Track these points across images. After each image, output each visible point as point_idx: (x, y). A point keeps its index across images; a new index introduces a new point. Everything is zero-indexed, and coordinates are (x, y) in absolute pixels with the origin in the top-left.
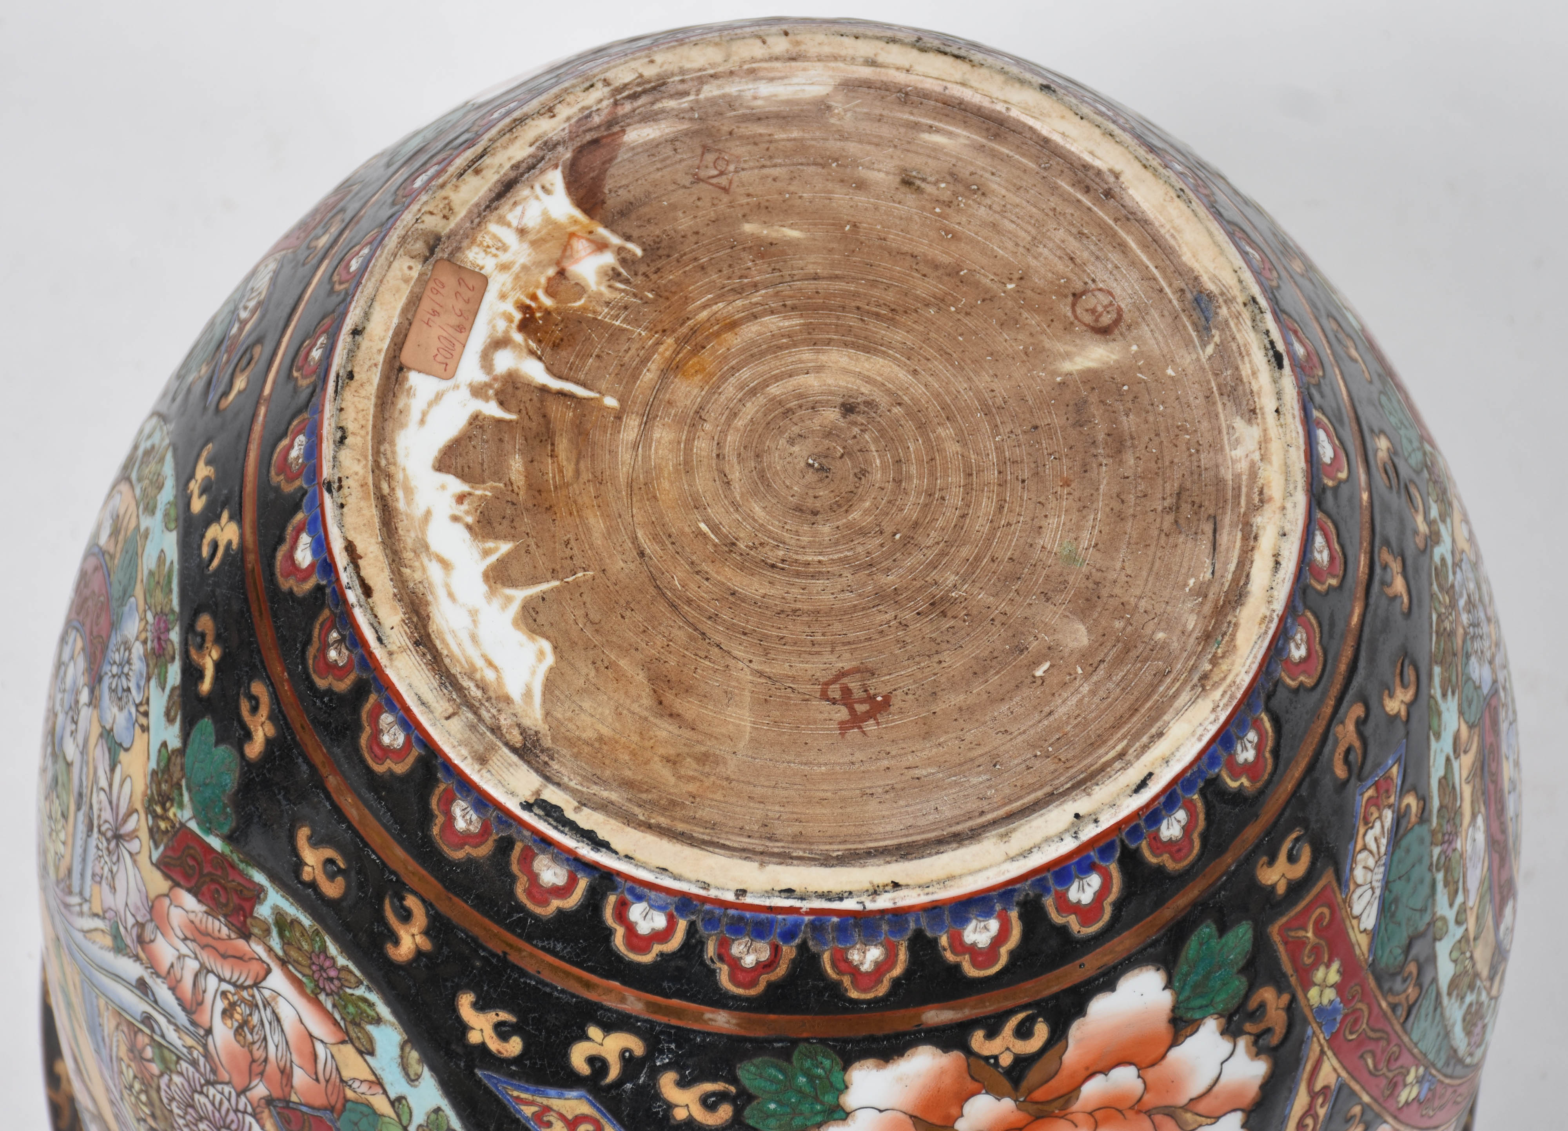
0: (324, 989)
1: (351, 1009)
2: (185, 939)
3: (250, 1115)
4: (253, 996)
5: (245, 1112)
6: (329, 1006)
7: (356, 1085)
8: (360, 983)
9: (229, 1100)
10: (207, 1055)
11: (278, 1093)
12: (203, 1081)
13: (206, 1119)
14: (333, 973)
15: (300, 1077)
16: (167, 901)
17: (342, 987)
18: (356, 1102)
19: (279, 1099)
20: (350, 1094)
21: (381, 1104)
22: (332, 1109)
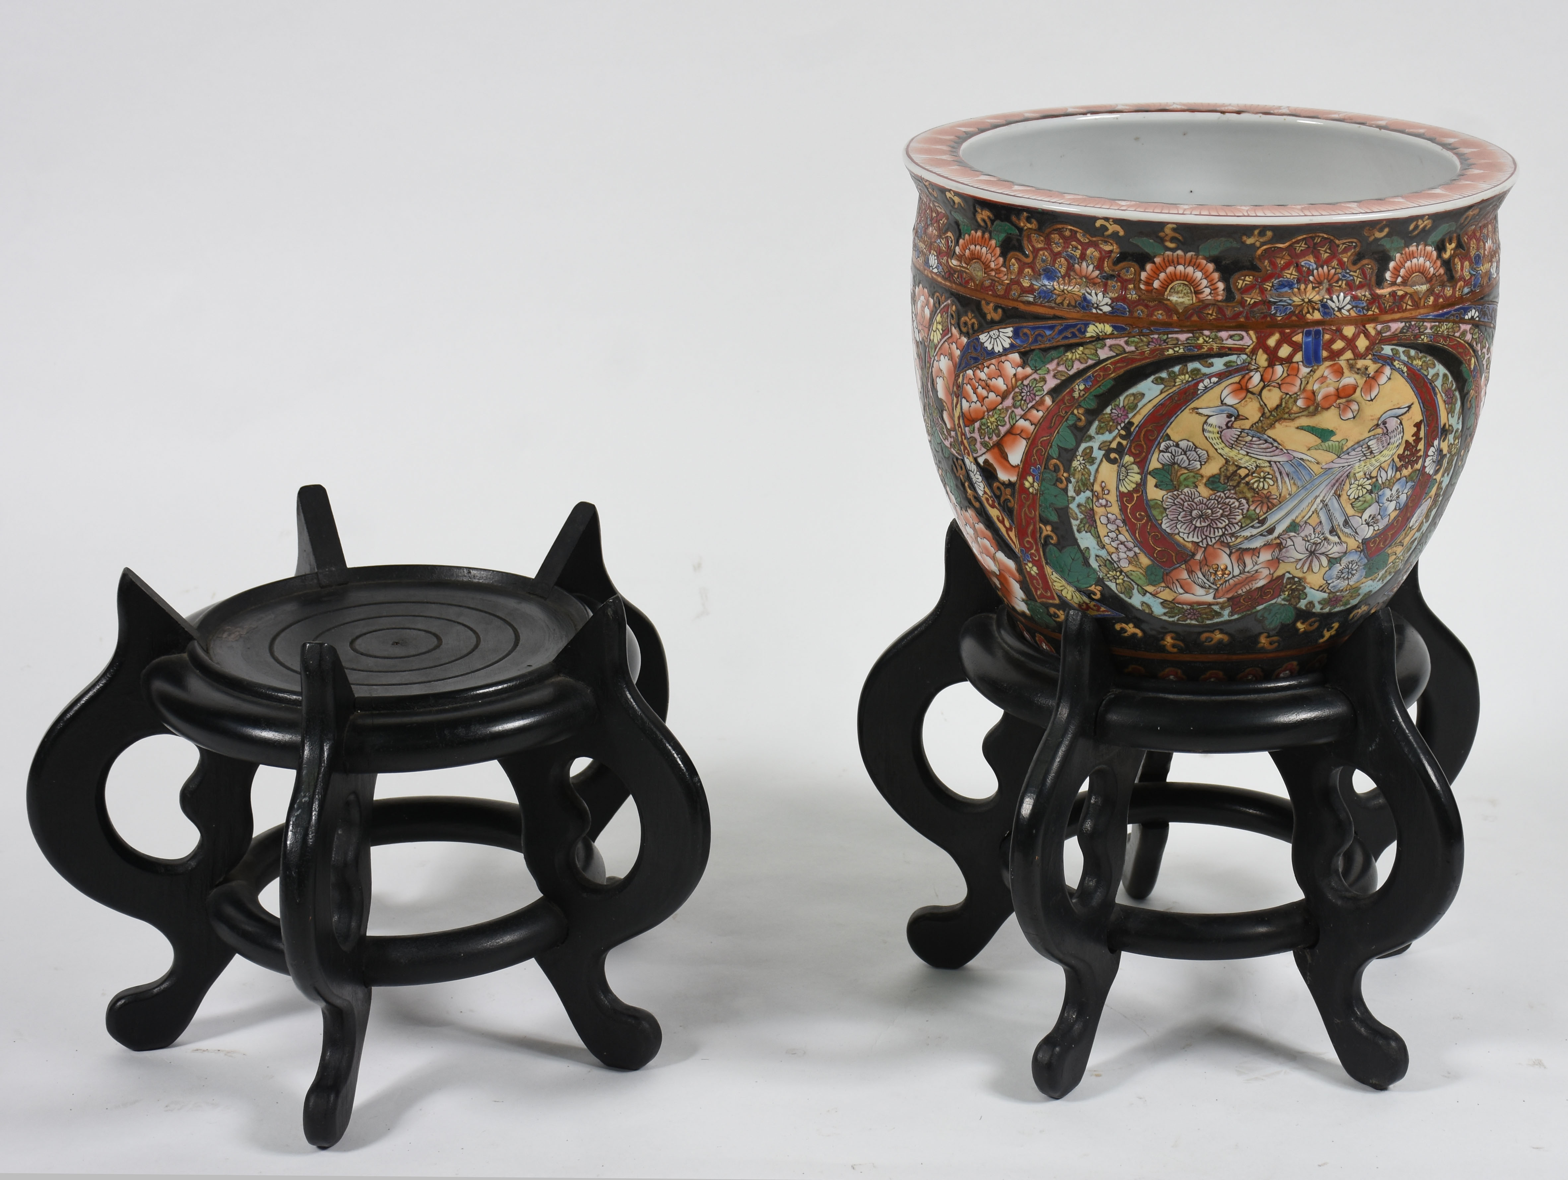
0: (1189, 610)
1: (1176, 611)
2: (1257, 571)
3: (1199, 542)
4: (1216, 585)
5: (1202, 541)
6: (1185, 606)
7: (1162, 589)
8: (1178, 620)
9: (1211, 538)
10: (1228, 545)
11: (1191, 562)
12: (1226, 532)
13: (1219, 518)
14: (1189, 616)
15: (1185, 575)
16: (1271, 572)
17: (1184, 615)
18: (1159, 583)
19: (1189, 560)
20: (1163, 585)
21: (1150, 589)
22: (1167, 574)
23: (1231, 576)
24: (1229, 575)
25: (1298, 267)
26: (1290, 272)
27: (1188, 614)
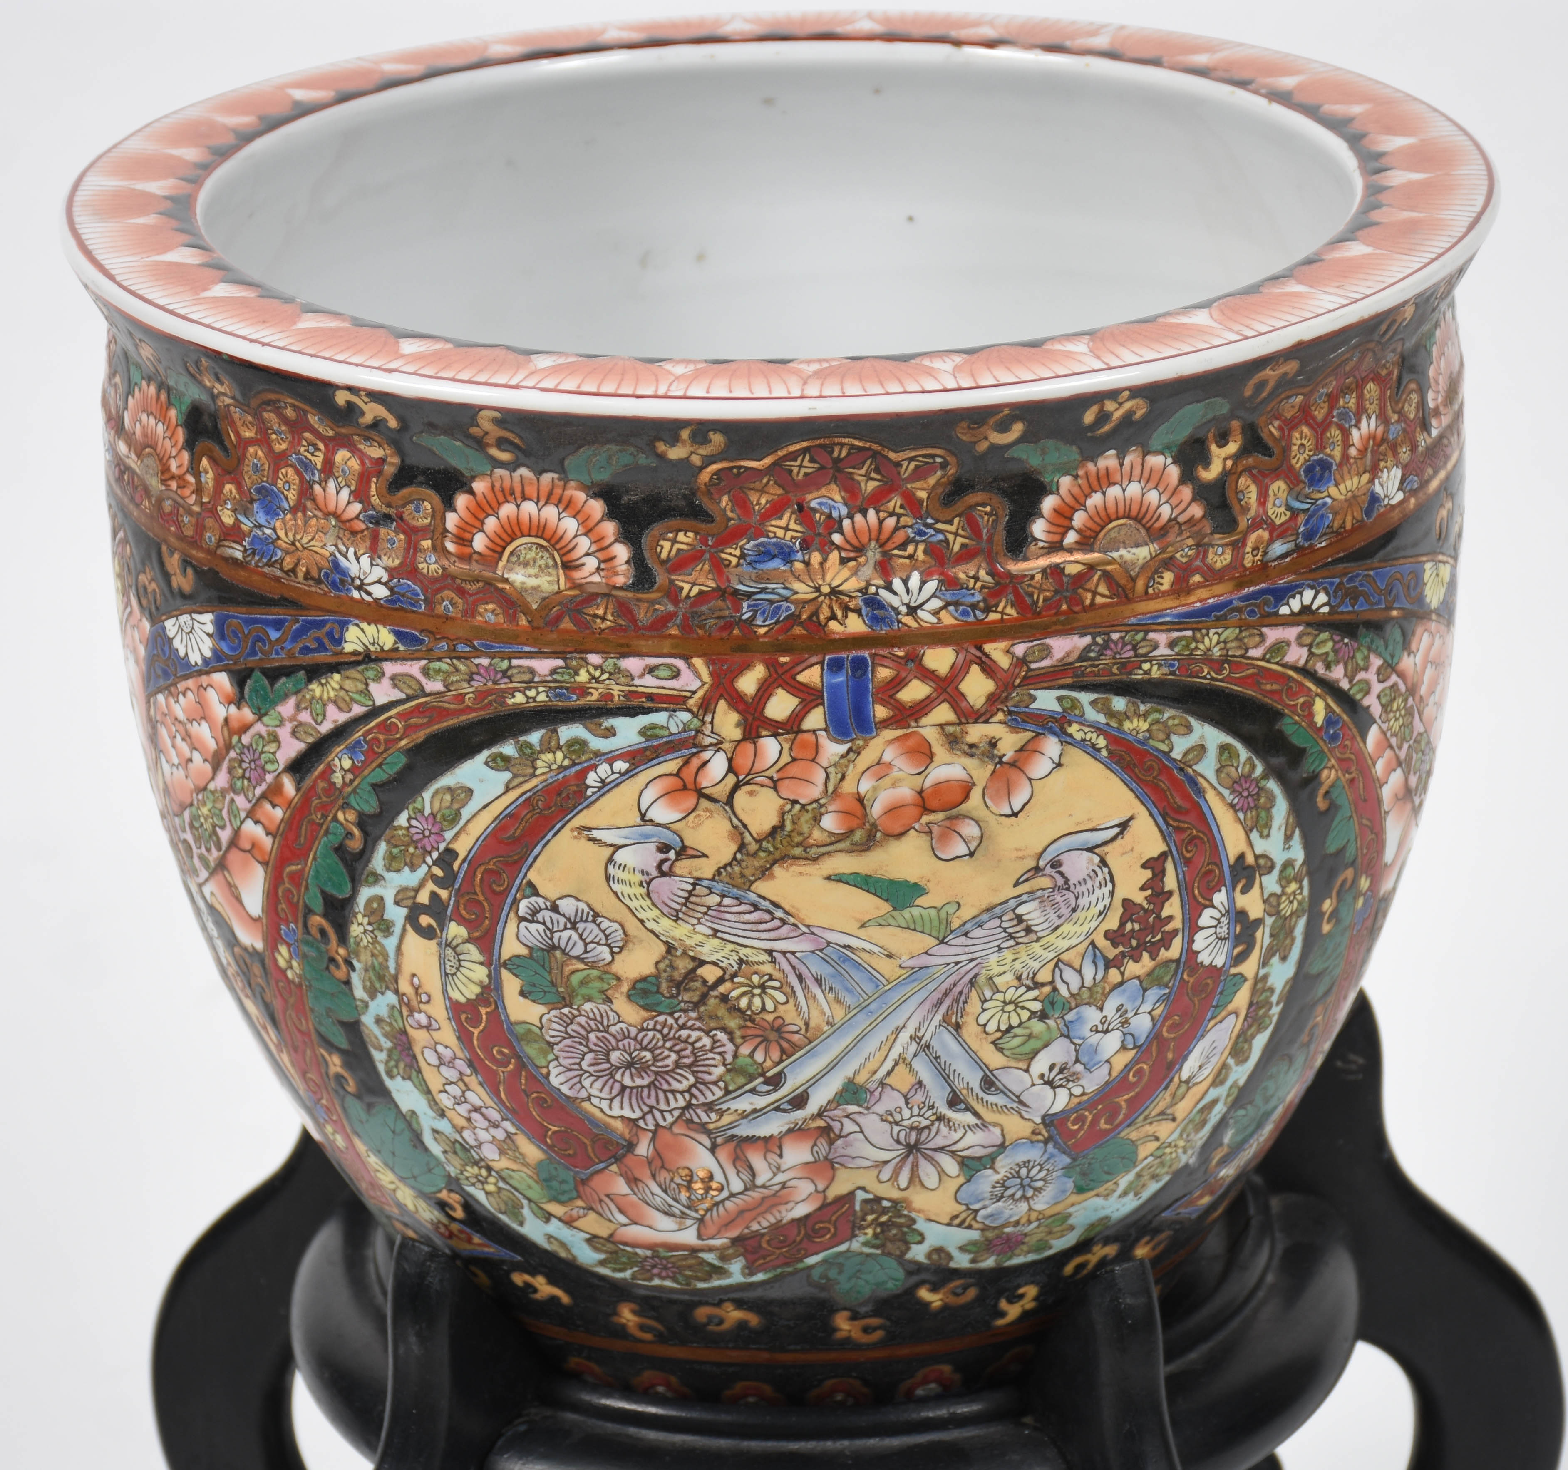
0: (652, 1258)
1: (624, 1260)
2: (784, 1186)
3: (637, 1120)
4: (697, 1211)
5: (643, 1118)
6: (639, 1251)
7: (581, 1212)
8: (634, 1277)
9: (662, 1112)
10: (703, 1128)
11: (629, 1160)
12: (694, 1101)
13: (672, 1071)
14: (655, 1271)
15: (621, 1187)
16: (821, 1187)
17: (643, 1268)
18: (572, 1199)
19: (624, 1156)
20: (580, 1203)
21: (556, 1209)
22: (584, 1182)
23: (725, 1194)
24: (721, 1190)
25: (803, 512)
26: (783, 523)
27: (654, 1266)
